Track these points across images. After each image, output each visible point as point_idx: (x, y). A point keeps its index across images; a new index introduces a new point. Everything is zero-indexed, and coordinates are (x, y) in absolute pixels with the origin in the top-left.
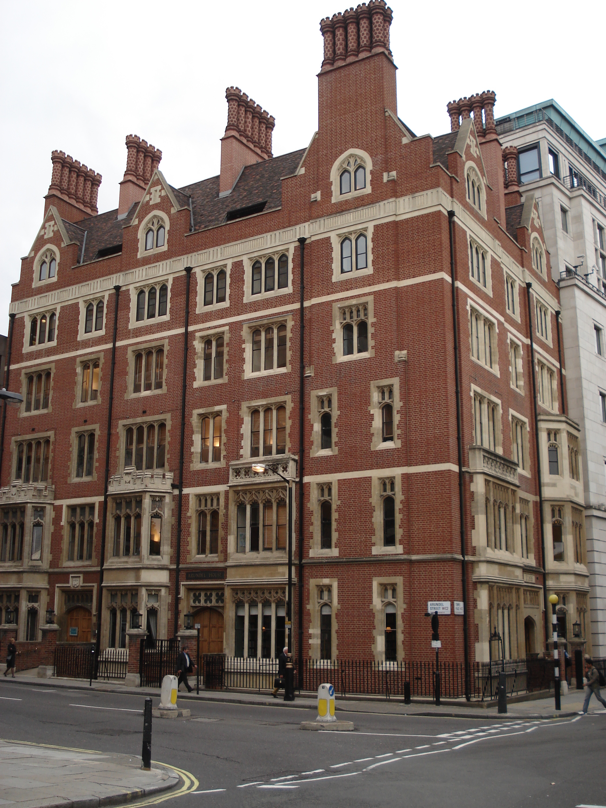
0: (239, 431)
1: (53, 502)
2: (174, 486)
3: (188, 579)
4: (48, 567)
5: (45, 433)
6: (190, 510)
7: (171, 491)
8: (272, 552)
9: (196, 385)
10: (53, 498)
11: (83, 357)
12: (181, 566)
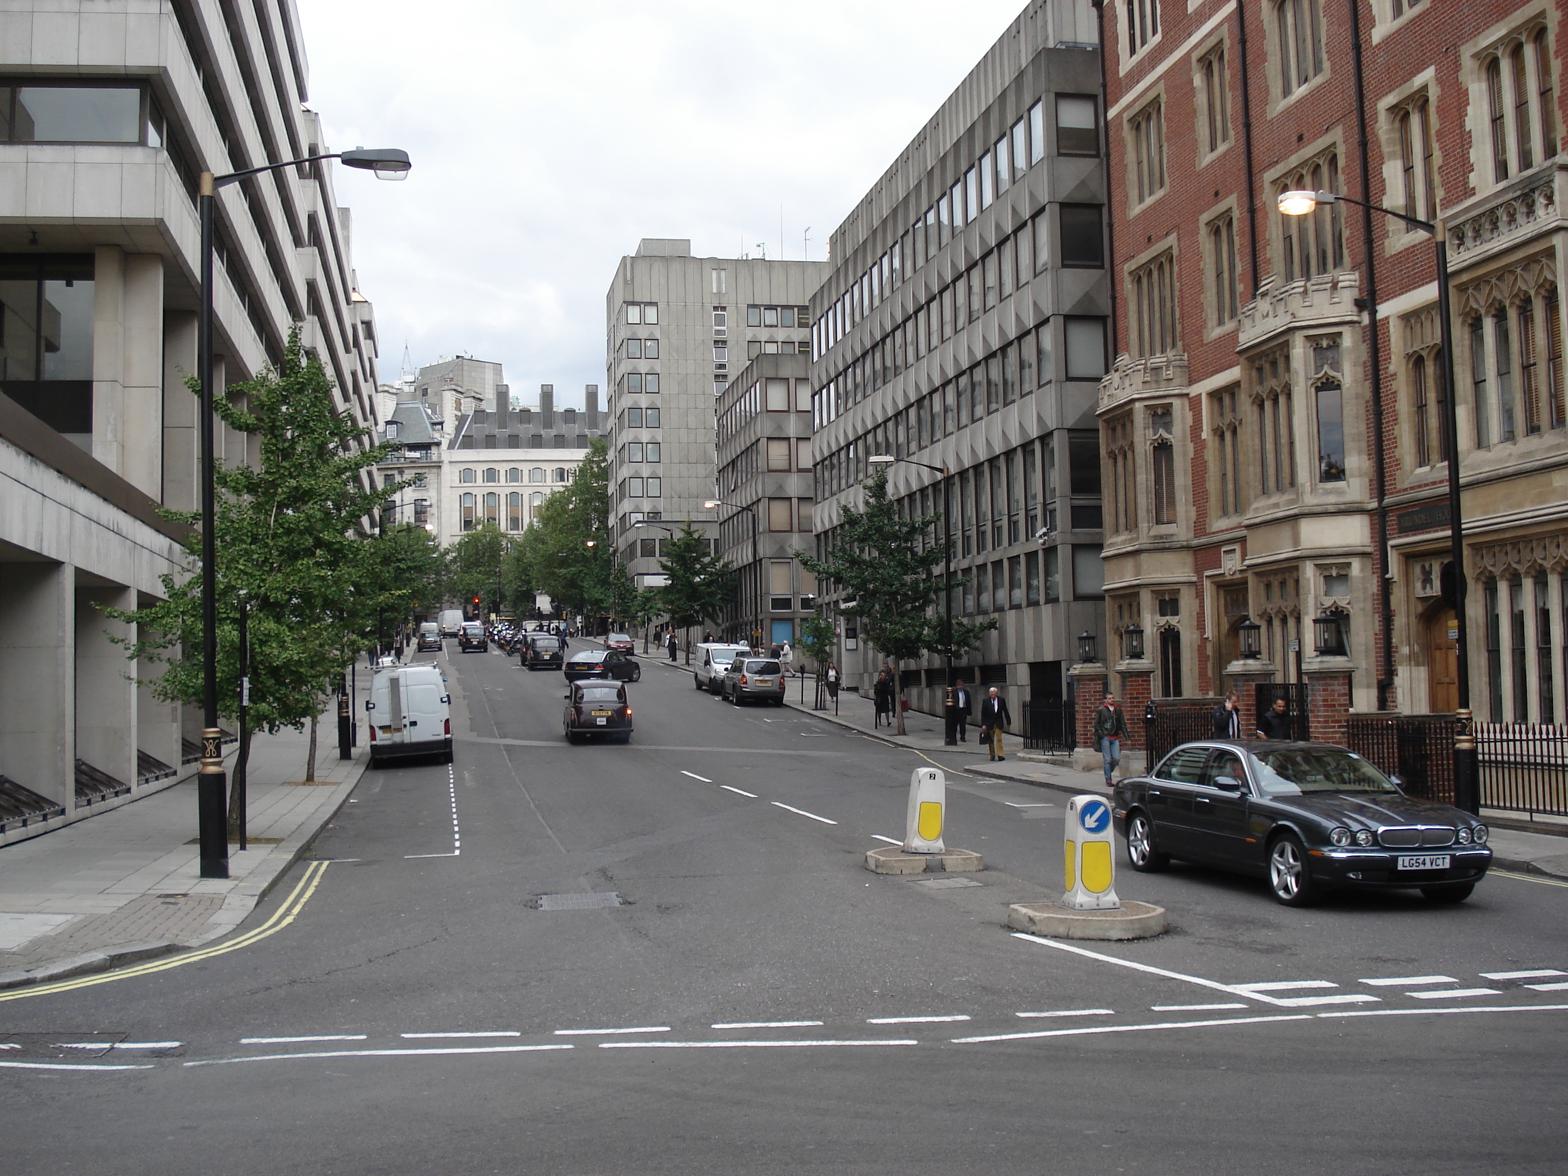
0: (1462, 125)
1: (1185, 391)
2: (1360, 305)
3: (1403, 531)
4: (1191, 535)
5: (1165, 241)
6: (1393, 357)
7: (1355, 318)
8: (1541, 437)
9: (1377, 35)
10: (1186, 382)
11: (1200, 48)
12: (1388, 500)
